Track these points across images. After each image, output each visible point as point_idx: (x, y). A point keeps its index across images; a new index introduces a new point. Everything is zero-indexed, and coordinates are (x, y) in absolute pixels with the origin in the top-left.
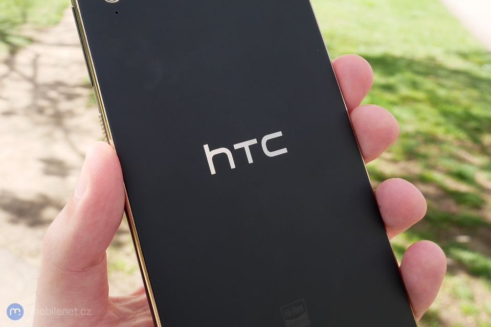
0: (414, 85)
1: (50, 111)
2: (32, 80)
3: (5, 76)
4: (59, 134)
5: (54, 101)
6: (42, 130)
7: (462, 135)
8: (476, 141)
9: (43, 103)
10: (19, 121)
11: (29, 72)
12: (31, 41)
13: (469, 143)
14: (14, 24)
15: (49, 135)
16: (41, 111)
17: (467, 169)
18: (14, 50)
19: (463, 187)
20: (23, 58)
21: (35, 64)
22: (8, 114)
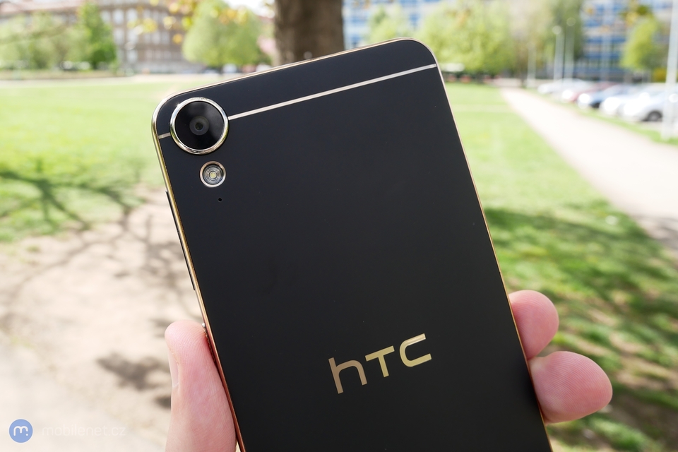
0: (532, 240)
1: (163, 272)
2: (145, 240)
3: (119, 237)
4: (172, 296)
5: (167, 262)
6: (156, 292)
7: (590, 293)
8: (606, 299)
9: (156, 263)
10: (132, 283)
11: (142, 232)
12: (144, 201)
13: (599, 301)
14: (127, 185)
15: (162, 298)
16: (154, 272)
17: (601, 330)
18: (128, 210)
19: (598, 350)
20: (137, 219)
21: (148, 224)
22: (121, 275)
